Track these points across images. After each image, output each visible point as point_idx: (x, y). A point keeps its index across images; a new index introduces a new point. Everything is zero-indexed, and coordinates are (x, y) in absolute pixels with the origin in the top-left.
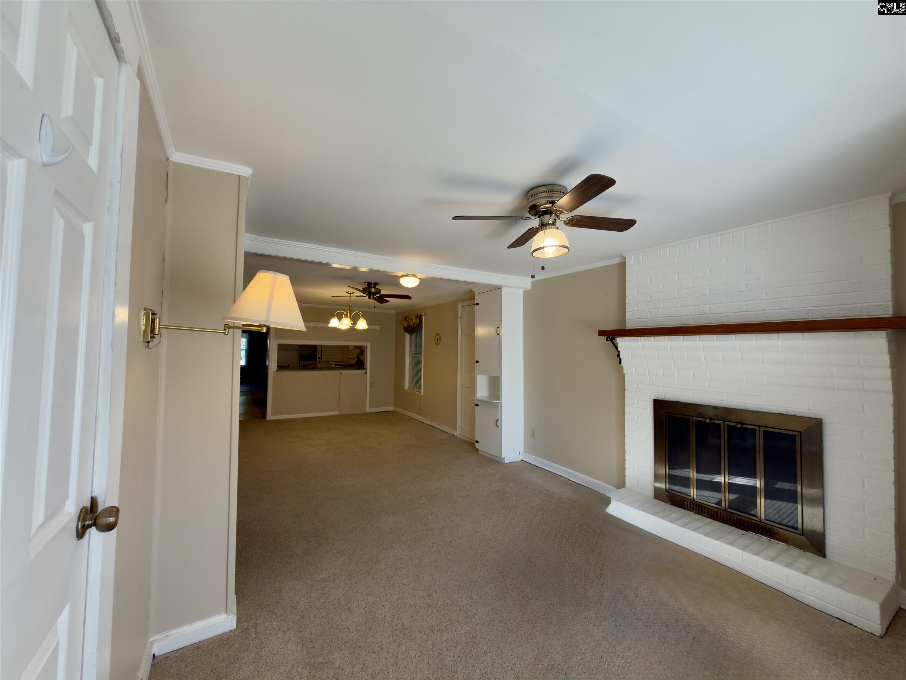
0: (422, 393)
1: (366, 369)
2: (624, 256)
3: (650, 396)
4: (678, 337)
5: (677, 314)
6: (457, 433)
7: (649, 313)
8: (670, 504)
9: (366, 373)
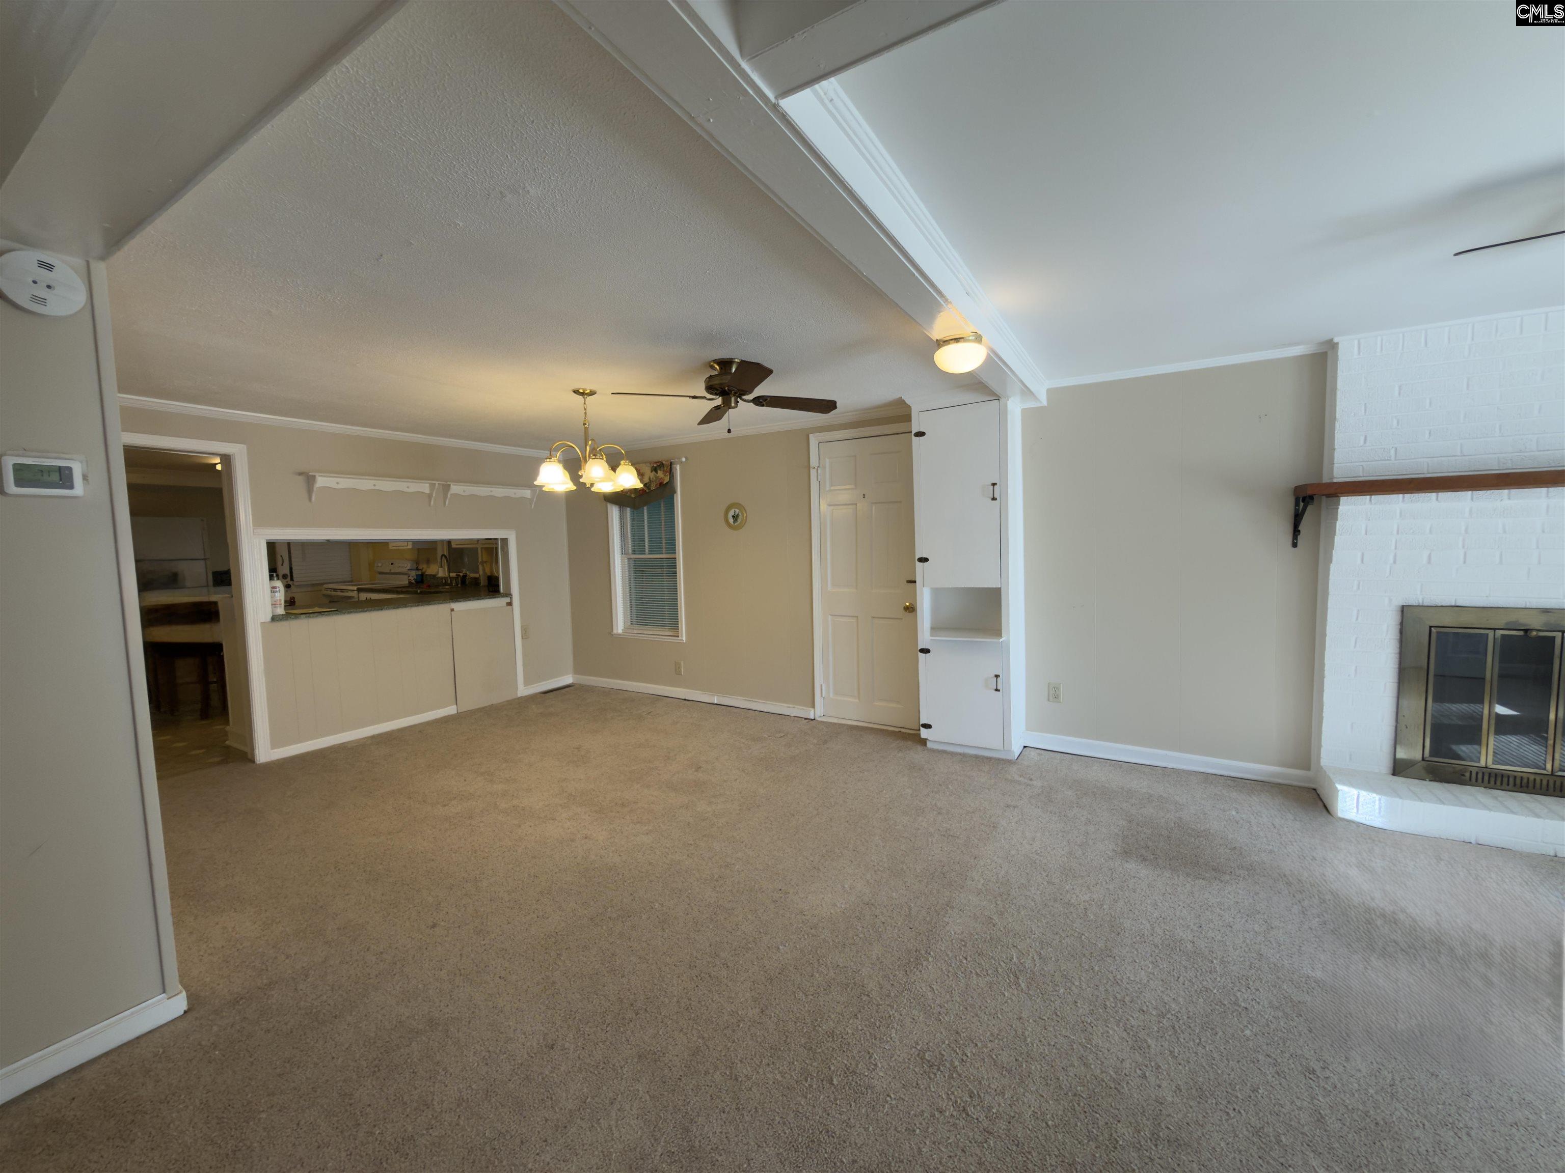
0: (684, 639)
1: (508, 595)
2: (1336, 340)
3: (1390, 600)
4: (1463, 493)
5: (1461, 452)
6: (819, 712)
7: (1393, 452)
8: (1430, 781)
9: (510, 604)
